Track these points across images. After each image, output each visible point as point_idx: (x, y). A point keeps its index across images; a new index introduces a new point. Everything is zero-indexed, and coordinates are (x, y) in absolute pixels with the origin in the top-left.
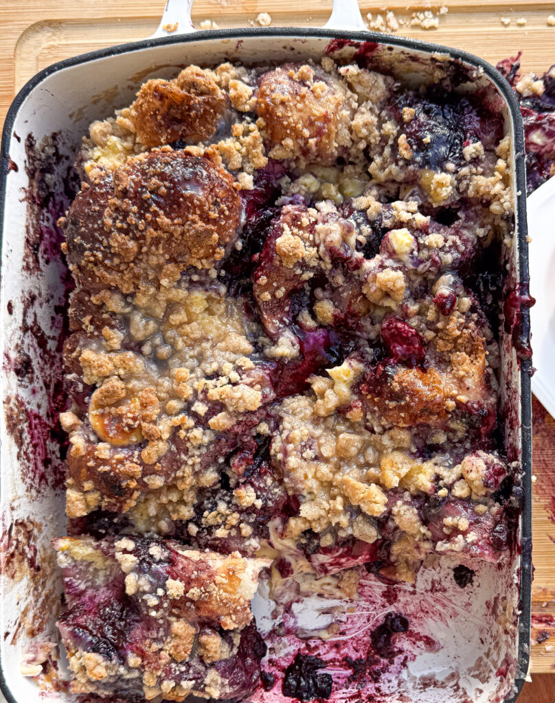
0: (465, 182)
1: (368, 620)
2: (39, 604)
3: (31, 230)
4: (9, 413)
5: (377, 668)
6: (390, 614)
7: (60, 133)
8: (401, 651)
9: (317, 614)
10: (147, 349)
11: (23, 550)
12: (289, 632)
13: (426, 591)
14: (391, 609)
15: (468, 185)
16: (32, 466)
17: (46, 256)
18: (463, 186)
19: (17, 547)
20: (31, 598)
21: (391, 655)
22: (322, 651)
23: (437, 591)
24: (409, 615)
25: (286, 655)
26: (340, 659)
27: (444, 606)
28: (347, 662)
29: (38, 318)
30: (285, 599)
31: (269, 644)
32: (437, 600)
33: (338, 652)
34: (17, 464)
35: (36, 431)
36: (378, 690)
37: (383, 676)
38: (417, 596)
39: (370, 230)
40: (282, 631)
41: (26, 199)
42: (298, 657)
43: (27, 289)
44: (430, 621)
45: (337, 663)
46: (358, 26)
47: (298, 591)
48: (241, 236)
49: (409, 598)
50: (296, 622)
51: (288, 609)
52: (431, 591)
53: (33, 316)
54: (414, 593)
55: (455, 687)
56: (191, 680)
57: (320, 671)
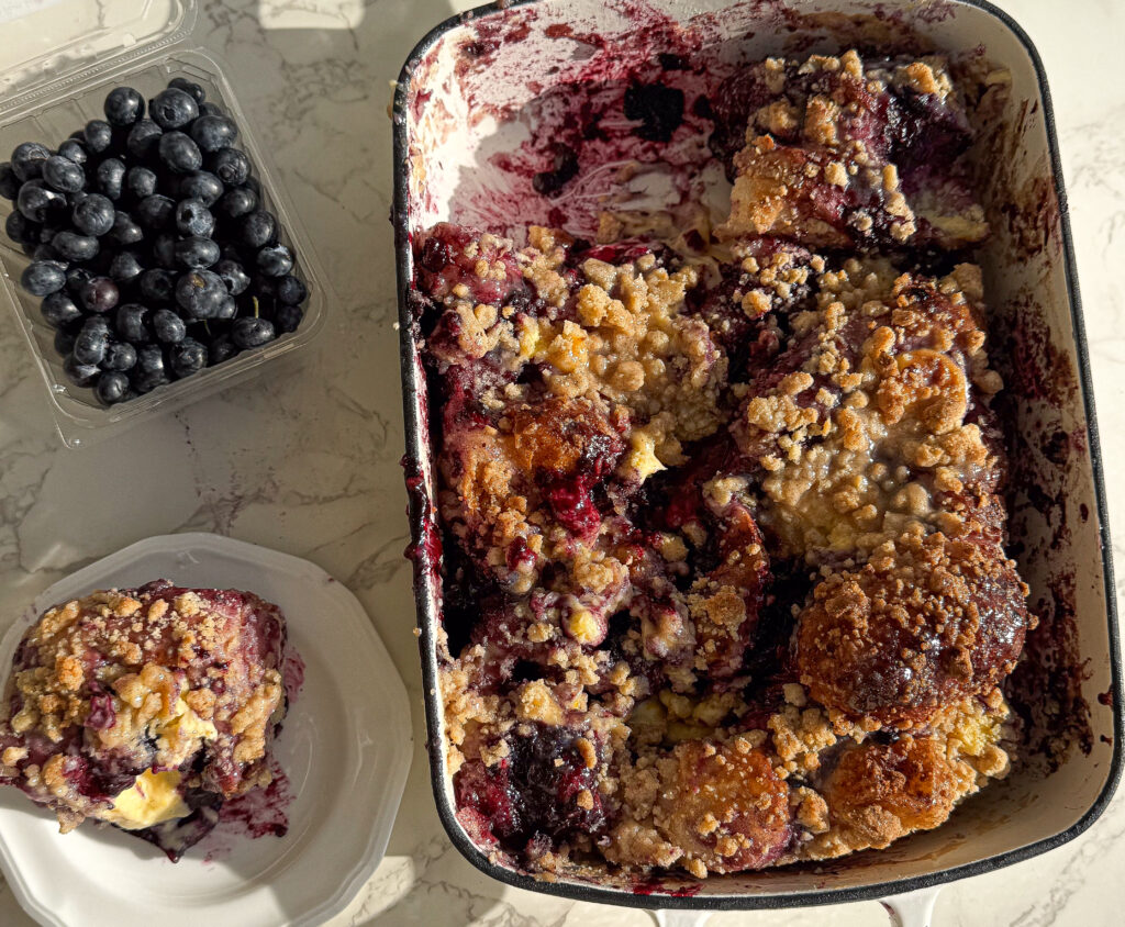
0: (504, 713)
1: (583, 188)
2: (998, 166)
3: (1069, 631)
4: (1069, 379)
5: (568, 131)
6: (557, 196)
7: (1047, 775)
8: (541, 152)
9: (647, 192)
10: (904, 471)
11: (1026, 221)
12: (681, 168)
13: (512, 226)
14: (556, 202)
15: (499, 710)
16: (1030, 330)
17: (1045, 608)
18: (506, 709)
19: (1036, 220)
20: (1009, 169)
21: (553, 146)
22: (639, 148)
23: (500, 227)
24: (533, 196)
25: (682, 141)
26: (615, 140)
27: (489, 210)
28: (606, 136)
29: (1044, 520)
30: (689, 207)
31: (706, 152)
32: (498, 216)
33: (618, 147)
34: (1050, 322)
35: (1030, 376)
36: (566, 102)
37: (560, 121)
38: (524, 220)
39: (625, 648)
40: (689, 169)
41: (1081, 668)
42: (667, 140)
43: (1065, 551)
44: (506, 190)
45: (618, 134)
46: (667, 916)
47: (674, 217)
48: (794, 621)
49: (534, 218)
50: (674, 180)
51: (685, 196)
52: (506, 227)
53: (1052, 521)
54: (528, 224)
55: (473, 103)
56: (804, 75)
57: (638, 123)
